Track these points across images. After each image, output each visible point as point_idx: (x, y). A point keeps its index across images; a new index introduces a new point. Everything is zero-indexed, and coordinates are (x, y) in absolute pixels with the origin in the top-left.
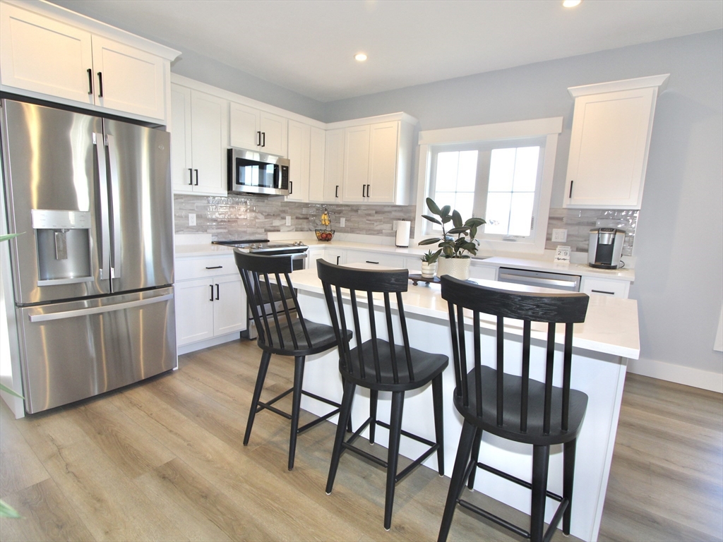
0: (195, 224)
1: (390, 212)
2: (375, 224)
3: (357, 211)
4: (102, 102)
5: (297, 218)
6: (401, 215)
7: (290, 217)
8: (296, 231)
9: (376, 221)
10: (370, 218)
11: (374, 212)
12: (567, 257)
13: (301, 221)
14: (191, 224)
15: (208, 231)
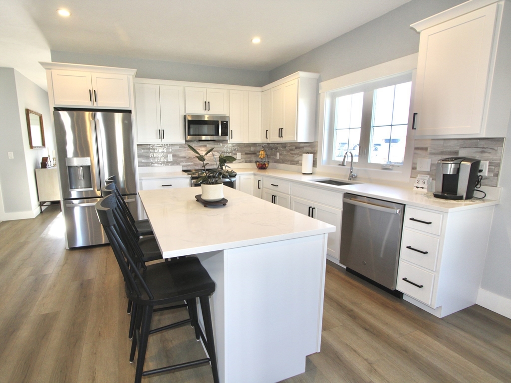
0: (172, 160)
1: (303, 147)
2: (295, 156)
3: (285, 147)
4: (97, 104)
5: (246, 154)
6: (309, 149)
7: (240, 153)
8: (245, 162)
9: (295, 154)
10: (293, 152)
11: (294, 148)
12: (425, 186)
13: (249, 155)
14: (169, 160)
15: (181, 164)
